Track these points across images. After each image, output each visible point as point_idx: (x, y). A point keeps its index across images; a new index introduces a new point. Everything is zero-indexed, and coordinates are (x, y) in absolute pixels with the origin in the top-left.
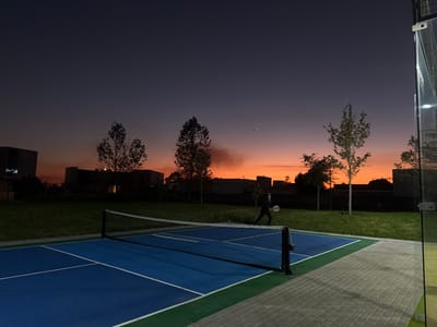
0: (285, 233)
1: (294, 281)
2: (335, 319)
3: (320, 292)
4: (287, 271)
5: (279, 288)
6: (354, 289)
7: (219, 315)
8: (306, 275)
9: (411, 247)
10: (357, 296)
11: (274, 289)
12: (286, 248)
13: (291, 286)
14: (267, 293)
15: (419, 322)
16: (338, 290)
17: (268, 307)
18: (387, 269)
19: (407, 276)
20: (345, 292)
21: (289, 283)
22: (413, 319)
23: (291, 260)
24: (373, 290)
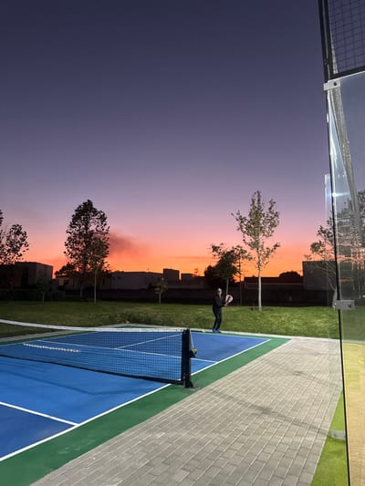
0: (186, 336)
1: (195, 395)
2: (239, 446)
3: (225, 408)
4: (187, 383)
5: (175, 407)
6: (263, 402)
8: (210, 387)
10: (265, 411)
11: (168, 411)
12: (187, 354)
13: (191, 403)
14: (160, 415)
15: (337, 441)
16: (246, 405)
17: (159, 436)
18: (299, 373)
19: (320, 382)
20: (253, 406)
21: (189, 399)
22: (329, 437)
23: (192, 368)
24: (283, 403)
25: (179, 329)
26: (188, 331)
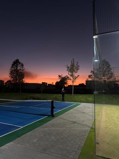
0: (52, 102)
1: (55, 119)
2: (68, 131)
3: (64, 122)
4: (52, 116)
5: (50, 122)
6: (74, 120)
7: (28, 134)
8: (59, 117)
9: (91, 105)
10: (75, 122)
11: (48, 123)
12: (53, 108)
14: (46, 124)
15: (93, 129)
16: (69, 121)
17: (46, 129)
18: (84, 113)
19: (90, 115)
20: (71, 121)
21: (53, 120)
22: (91, 128)
23: (54, 112)
24: (79, 120)
25: (50, 101)
26: (53, 101)
